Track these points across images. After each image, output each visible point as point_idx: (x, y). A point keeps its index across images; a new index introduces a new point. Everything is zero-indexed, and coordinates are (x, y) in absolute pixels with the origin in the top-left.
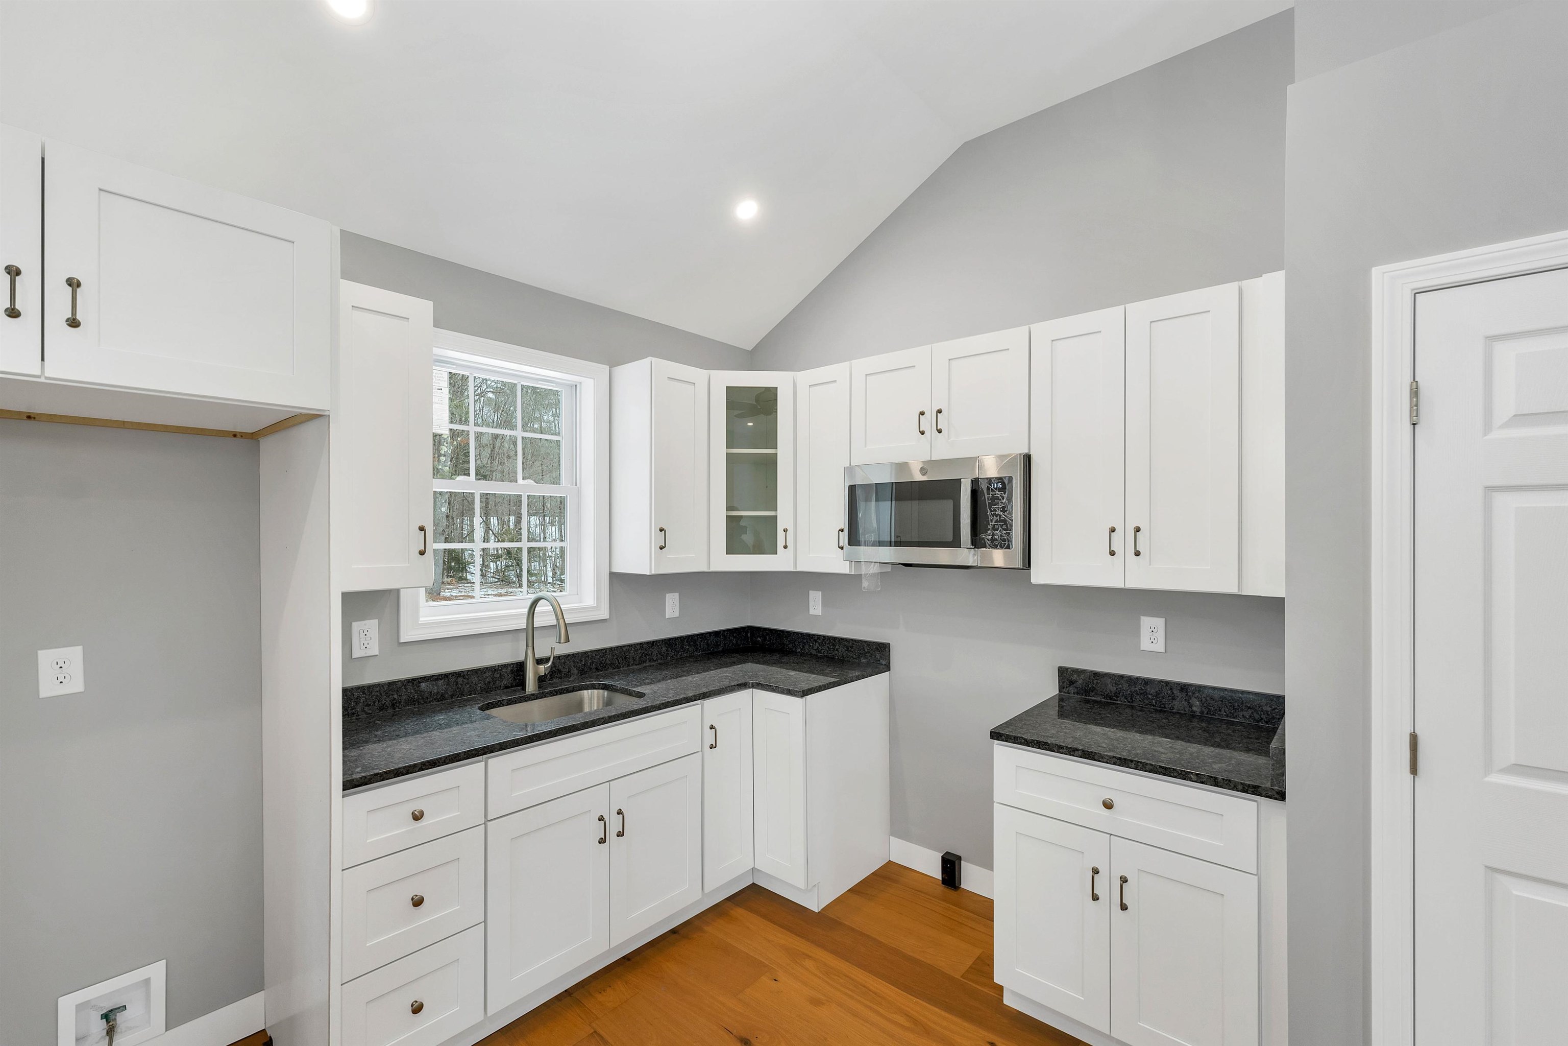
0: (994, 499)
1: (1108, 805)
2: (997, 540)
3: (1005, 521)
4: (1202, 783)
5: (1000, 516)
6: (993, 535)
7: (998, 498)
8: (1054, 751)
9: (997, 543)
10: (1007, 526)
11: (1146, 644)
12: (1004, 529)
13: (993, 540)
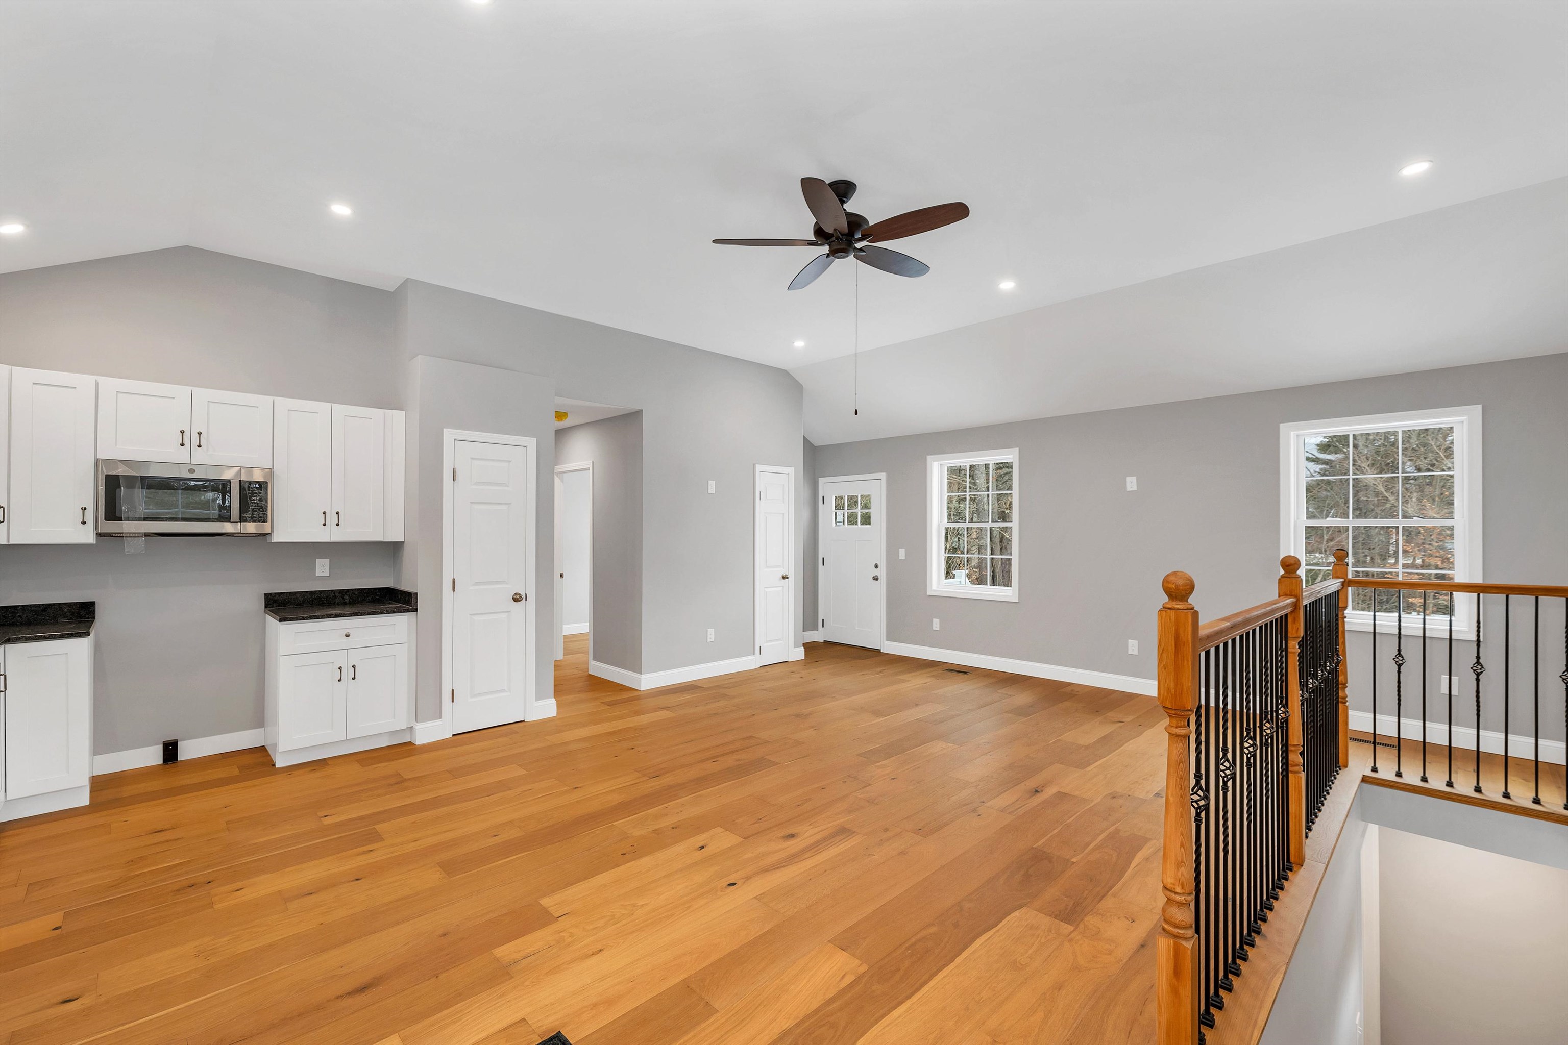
0: (253, 494)
1: (347, 636)
2: (255, 517)
3: (262, 507)
4: (389, 613)
5: (258, 504)
6: (253, 514)
7: (256, 493)
8: (320, 619)
9: (255, 519)
10: (263, 509)
11: (318, 573)
12: (261, 511)
13: (252, 517)
